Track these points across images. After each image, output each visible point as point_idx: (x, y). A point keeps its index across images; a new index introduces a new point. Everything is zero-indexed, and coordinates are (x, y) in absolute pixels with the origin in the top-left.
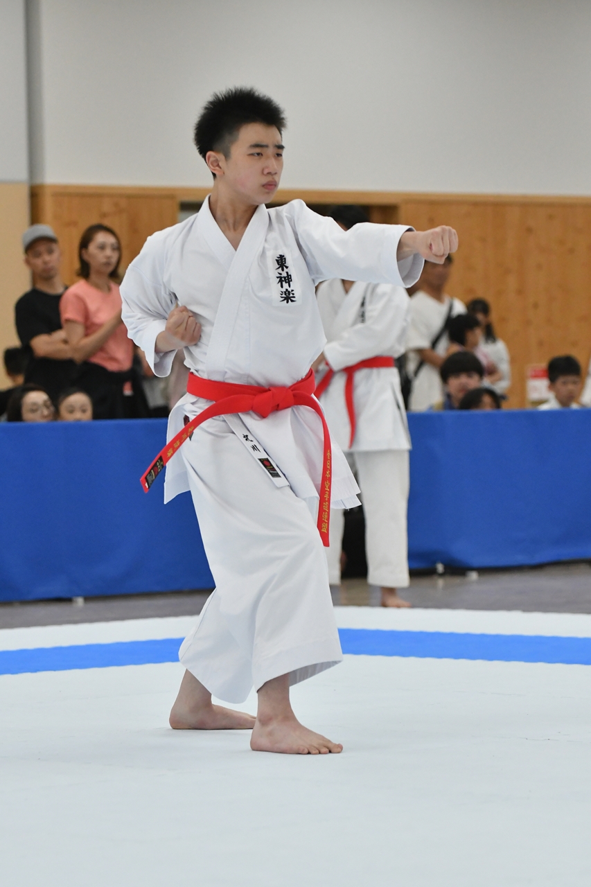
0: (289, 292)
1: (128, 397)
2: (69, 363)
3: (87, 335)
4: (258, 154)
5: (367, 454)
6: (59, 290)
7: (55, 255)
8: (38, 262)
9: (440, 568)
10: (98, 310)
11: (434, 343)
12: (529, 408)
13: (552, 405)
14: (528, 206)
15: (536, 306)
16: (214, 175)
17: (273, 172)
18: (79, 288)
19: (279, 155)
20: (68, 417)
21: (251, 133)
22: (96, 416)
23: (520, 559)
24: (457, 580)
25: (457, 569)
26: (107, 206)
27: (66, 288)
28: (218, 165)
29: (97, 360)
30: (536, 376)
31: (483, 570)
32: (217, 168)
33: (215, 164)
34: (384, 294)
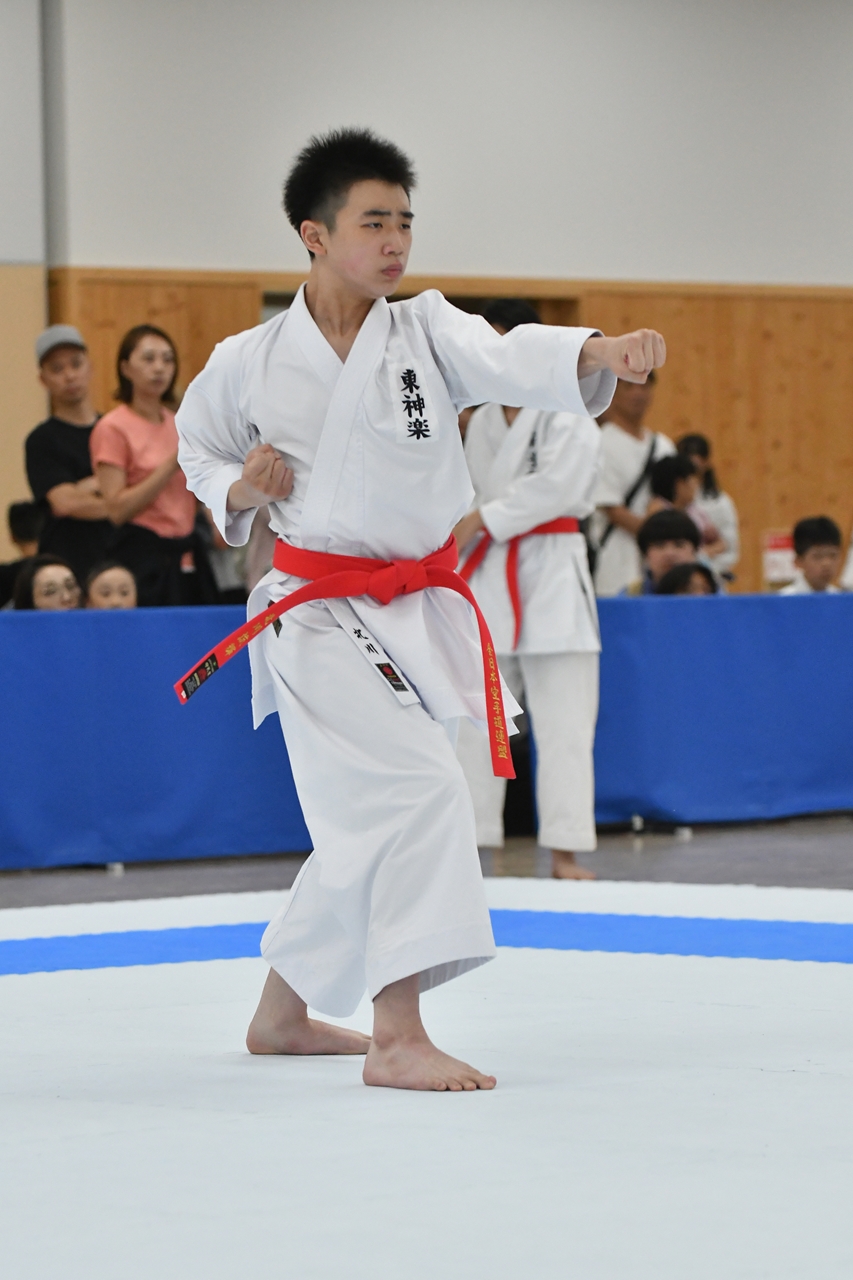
0: (421, 423)
1: (188, 575)
2: (104, 524)
3: (129, 485)
4: (376, 225)
5: (539, 659)
6: (89, 420)
7: (83, 370)
8: (59, 379)
9: (638, 822)
10: (145, 449)
11: (629, 498)
12: (766, 592)
13: (799, 588)
14: (765, 300)
15: (777, 445)
16: (312, 255)
17: (397, 251)
18: (119, 417)
19: (406, 227)
20: (102, 602)
21: (366, 194)
22: (143, 601)
23: (753, 810)
24: (661, 841)
25: (662, 825)
26: (158, 299)
27: (99, 417)
28: (318, 241)
29: (144, 521)
30: (777, 546)
31: (700, 826)
32: (317, 245)
33: (314, 239)
34: (564, 429)
